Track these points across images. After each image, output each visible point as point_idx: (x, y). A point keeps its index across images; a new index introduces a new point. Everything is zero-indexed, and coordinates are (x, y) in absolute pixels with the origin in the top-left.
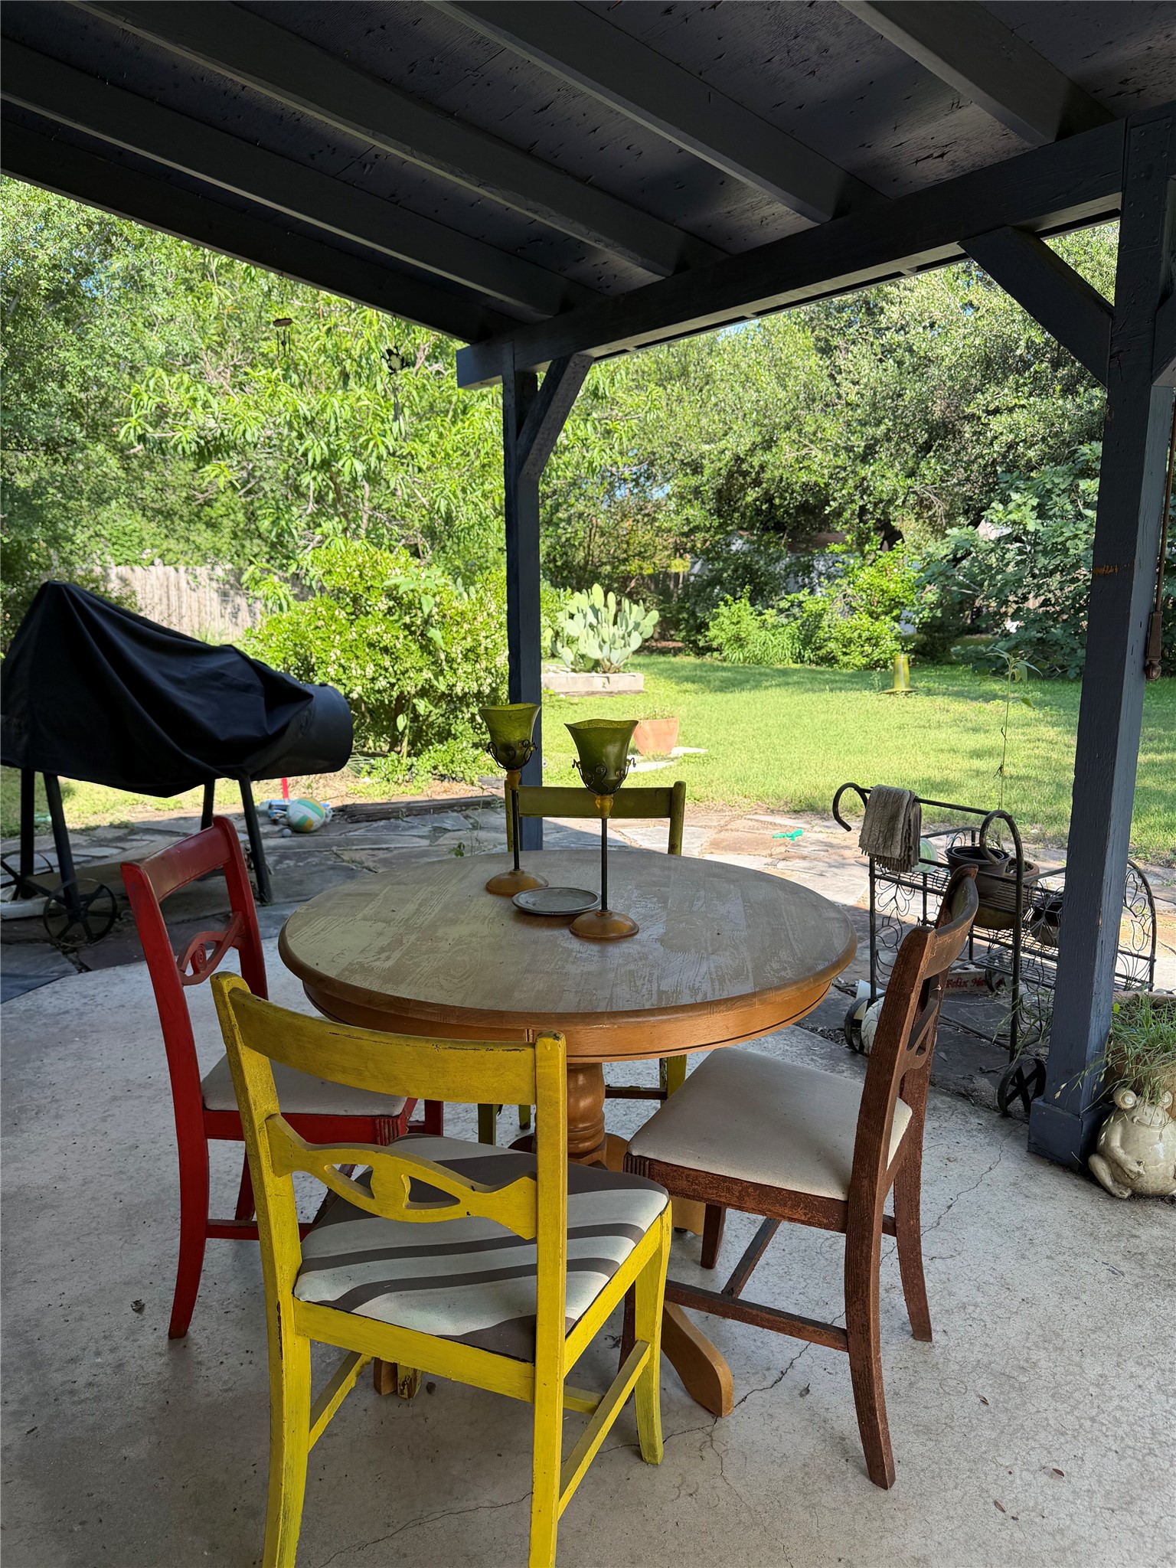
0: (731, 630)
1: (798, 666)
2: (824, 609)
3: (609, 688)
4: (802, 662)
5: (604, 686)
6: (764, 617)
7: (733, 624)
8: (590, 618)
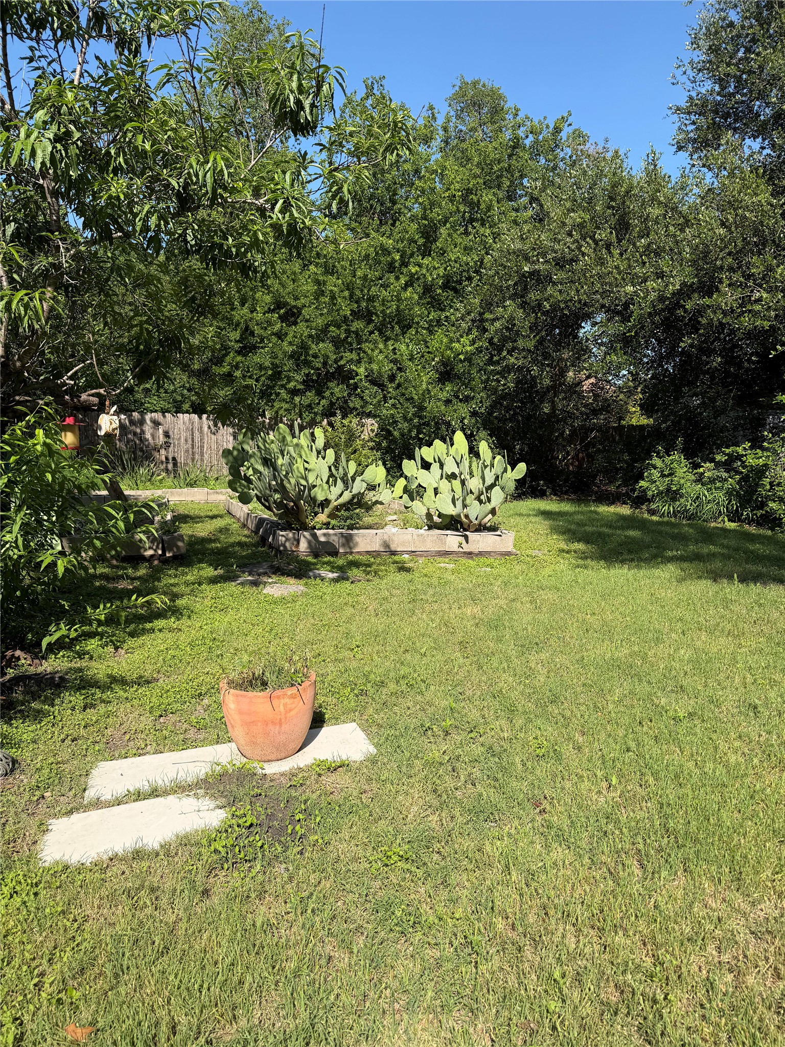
0: (662, 485)
1: (732, 525)
2: (766, 465)
3: (467, 548)
4: (740, 520)
5: (460, 546)
6: (701, 470)
7: (663, 476)
8: (451, 467)
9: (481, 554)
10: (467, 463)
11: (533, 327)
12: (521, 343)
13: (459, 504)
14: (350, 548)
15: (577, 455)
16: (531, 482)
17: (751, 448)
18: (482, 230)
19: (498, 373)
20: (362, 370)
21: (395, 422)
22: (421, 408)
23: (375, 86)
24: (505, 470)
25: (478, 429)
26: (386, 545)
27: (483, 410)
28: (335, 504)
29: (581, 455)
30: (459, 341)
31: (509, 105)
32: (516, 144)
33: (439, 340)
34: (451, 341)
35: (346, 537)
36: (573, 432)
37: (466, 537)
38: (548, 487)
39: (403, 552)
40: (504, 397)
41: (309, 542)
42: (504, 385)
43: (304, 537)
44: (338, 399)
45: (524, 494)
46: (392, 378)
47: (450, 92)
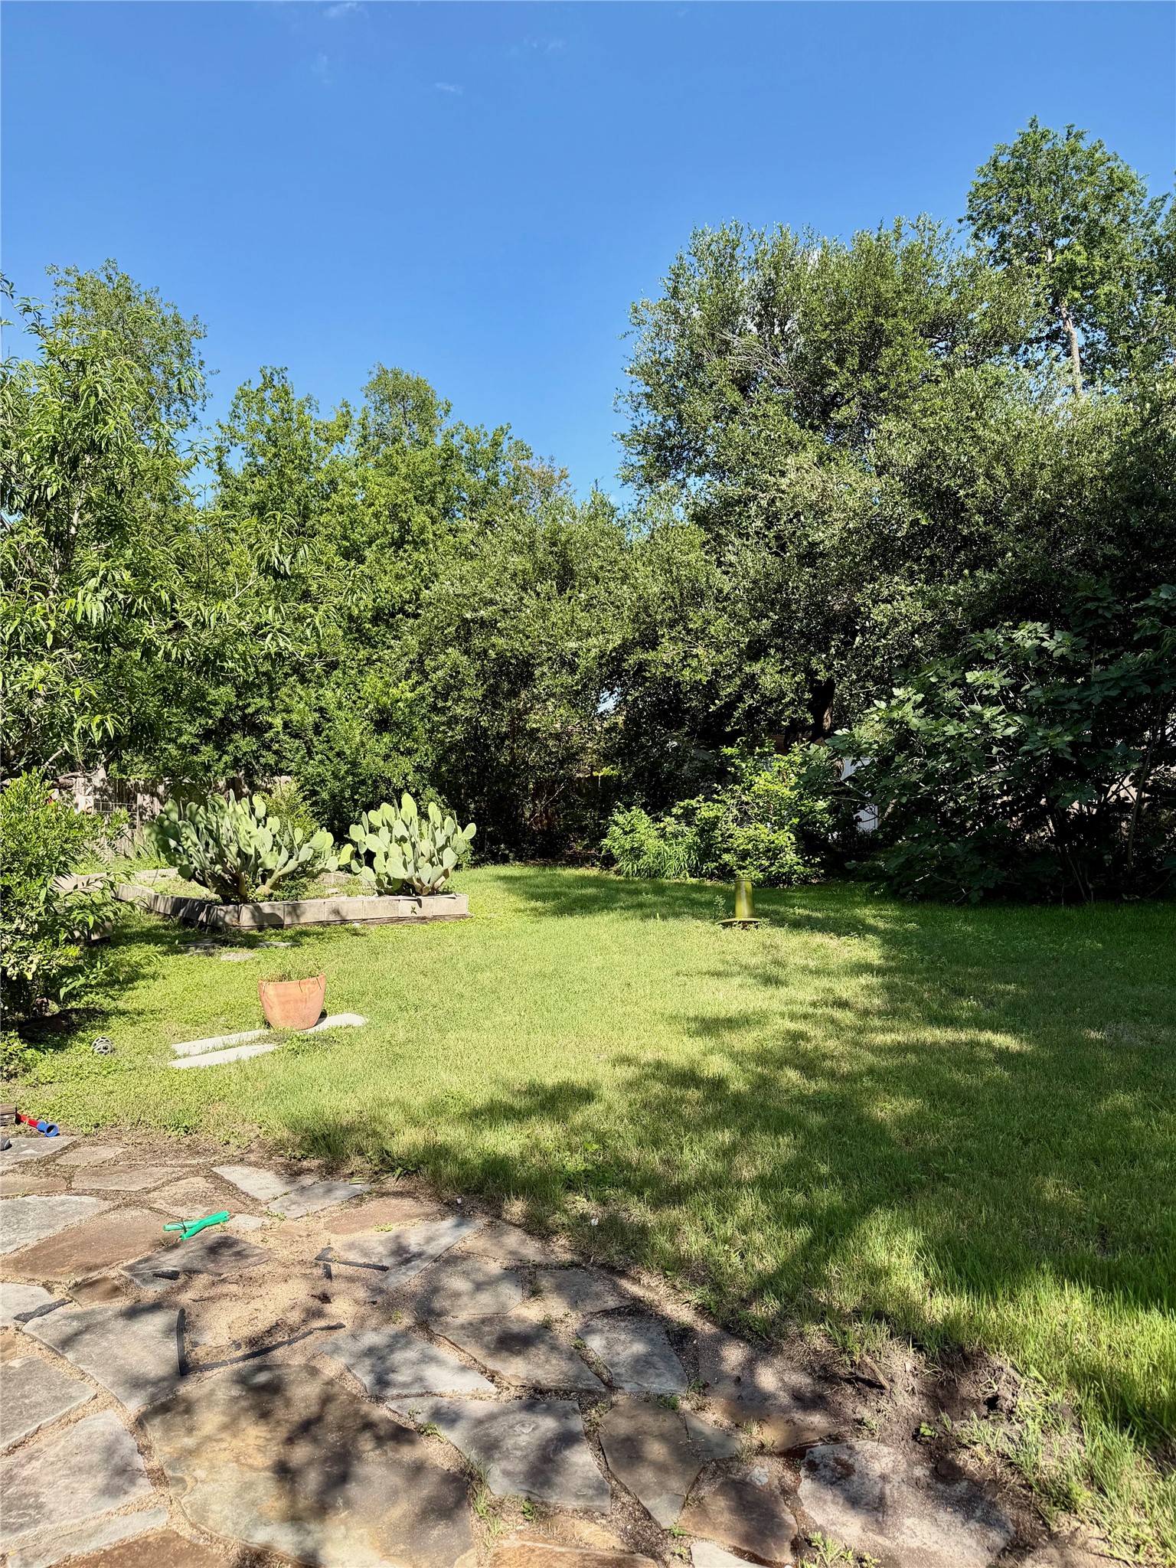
0: (625, 843)
1: (694, 880)
2: (717, 817)
3: (420, 912)
4: (701, 876)
5: (413, 911)
6: (662, 825)
7: (626, 833)
8: (400, 830)
9: (435, 918)
10: (416, 825)
11: (480, 675)
12: (466, 693)
13: (411, 867)
14: (298, 919)
15: (546, 812)
17: (706, 800)
18: (415, 555)
19: (443, 724)
20: (278, 721)
21: (323, 781)
22: (355, 764)
23: (276, 377)
24: (456, 831)
25: (425, 786)
26: (336, 913)
27: (428, 764)
28: (278, 873)
29: (550, 811)
30: (397, 686)
31: (440, 398)
32: (450, 455)
33: (371, 683)
34: (387, 685)
35: (291, 908)
36: (539, 787)
37: (419, 902)
38: (511, 852)
39: (355, 920)
40: (451, 749)
41: (253, 915)
42: (452, 737)
43: (246, 910)
44: (245, 754)
45: (483, 859)
46: (317, 729)
47: (367, 380)
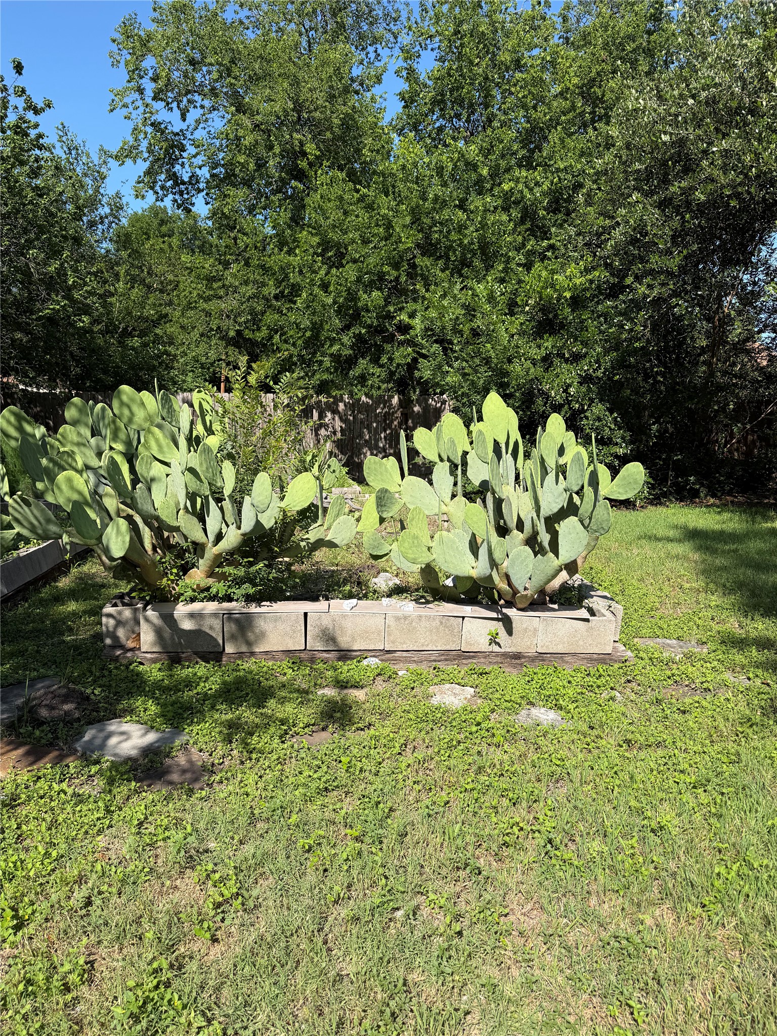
3: (508, 644)
5: (493, 641)
8: (479, 471)
9: (541, 657)
10: (513, 462)
11: (677, 238)
12: (655, 261)
14: (249, 644)
15: (745, 438)
16: (676, 477)
25: (591, 400)
26: (329, 637)
27: (599, 374)
28: (212, 551)
29: (750, 437)
35: (237, 622)
36: (740, 406)
37: (507, 623)
38: (702, 485)
39: (364, 654)
41: (158, 632)
42: (631, 330)
43: (147, 620)
45: (665, 495)
